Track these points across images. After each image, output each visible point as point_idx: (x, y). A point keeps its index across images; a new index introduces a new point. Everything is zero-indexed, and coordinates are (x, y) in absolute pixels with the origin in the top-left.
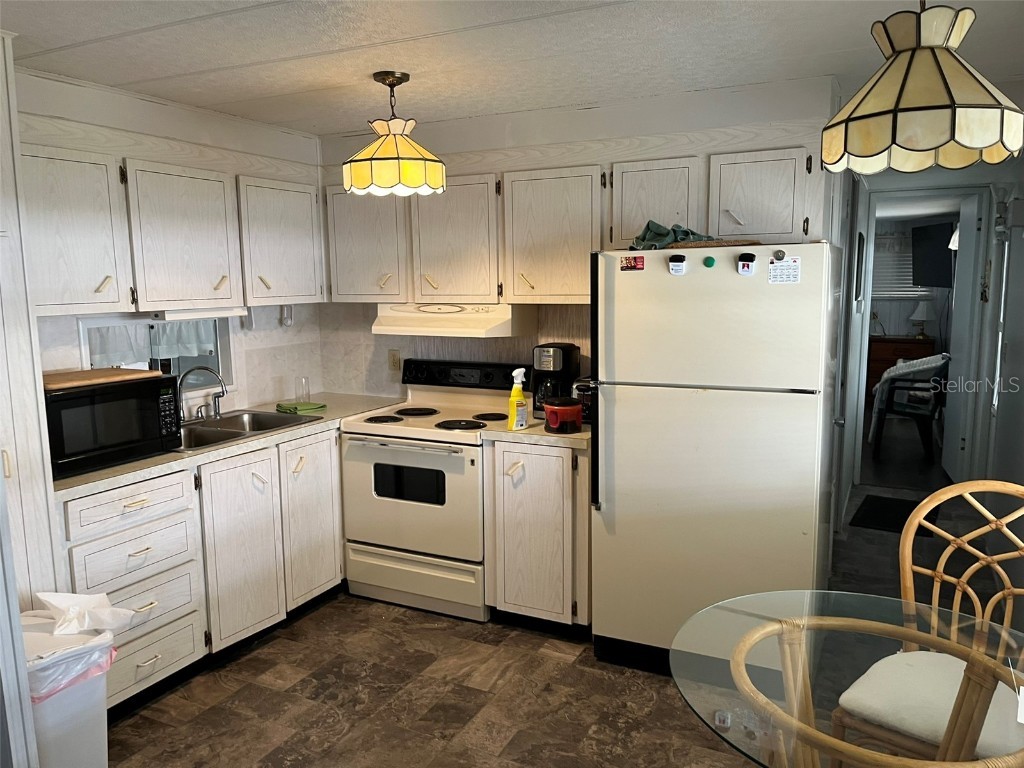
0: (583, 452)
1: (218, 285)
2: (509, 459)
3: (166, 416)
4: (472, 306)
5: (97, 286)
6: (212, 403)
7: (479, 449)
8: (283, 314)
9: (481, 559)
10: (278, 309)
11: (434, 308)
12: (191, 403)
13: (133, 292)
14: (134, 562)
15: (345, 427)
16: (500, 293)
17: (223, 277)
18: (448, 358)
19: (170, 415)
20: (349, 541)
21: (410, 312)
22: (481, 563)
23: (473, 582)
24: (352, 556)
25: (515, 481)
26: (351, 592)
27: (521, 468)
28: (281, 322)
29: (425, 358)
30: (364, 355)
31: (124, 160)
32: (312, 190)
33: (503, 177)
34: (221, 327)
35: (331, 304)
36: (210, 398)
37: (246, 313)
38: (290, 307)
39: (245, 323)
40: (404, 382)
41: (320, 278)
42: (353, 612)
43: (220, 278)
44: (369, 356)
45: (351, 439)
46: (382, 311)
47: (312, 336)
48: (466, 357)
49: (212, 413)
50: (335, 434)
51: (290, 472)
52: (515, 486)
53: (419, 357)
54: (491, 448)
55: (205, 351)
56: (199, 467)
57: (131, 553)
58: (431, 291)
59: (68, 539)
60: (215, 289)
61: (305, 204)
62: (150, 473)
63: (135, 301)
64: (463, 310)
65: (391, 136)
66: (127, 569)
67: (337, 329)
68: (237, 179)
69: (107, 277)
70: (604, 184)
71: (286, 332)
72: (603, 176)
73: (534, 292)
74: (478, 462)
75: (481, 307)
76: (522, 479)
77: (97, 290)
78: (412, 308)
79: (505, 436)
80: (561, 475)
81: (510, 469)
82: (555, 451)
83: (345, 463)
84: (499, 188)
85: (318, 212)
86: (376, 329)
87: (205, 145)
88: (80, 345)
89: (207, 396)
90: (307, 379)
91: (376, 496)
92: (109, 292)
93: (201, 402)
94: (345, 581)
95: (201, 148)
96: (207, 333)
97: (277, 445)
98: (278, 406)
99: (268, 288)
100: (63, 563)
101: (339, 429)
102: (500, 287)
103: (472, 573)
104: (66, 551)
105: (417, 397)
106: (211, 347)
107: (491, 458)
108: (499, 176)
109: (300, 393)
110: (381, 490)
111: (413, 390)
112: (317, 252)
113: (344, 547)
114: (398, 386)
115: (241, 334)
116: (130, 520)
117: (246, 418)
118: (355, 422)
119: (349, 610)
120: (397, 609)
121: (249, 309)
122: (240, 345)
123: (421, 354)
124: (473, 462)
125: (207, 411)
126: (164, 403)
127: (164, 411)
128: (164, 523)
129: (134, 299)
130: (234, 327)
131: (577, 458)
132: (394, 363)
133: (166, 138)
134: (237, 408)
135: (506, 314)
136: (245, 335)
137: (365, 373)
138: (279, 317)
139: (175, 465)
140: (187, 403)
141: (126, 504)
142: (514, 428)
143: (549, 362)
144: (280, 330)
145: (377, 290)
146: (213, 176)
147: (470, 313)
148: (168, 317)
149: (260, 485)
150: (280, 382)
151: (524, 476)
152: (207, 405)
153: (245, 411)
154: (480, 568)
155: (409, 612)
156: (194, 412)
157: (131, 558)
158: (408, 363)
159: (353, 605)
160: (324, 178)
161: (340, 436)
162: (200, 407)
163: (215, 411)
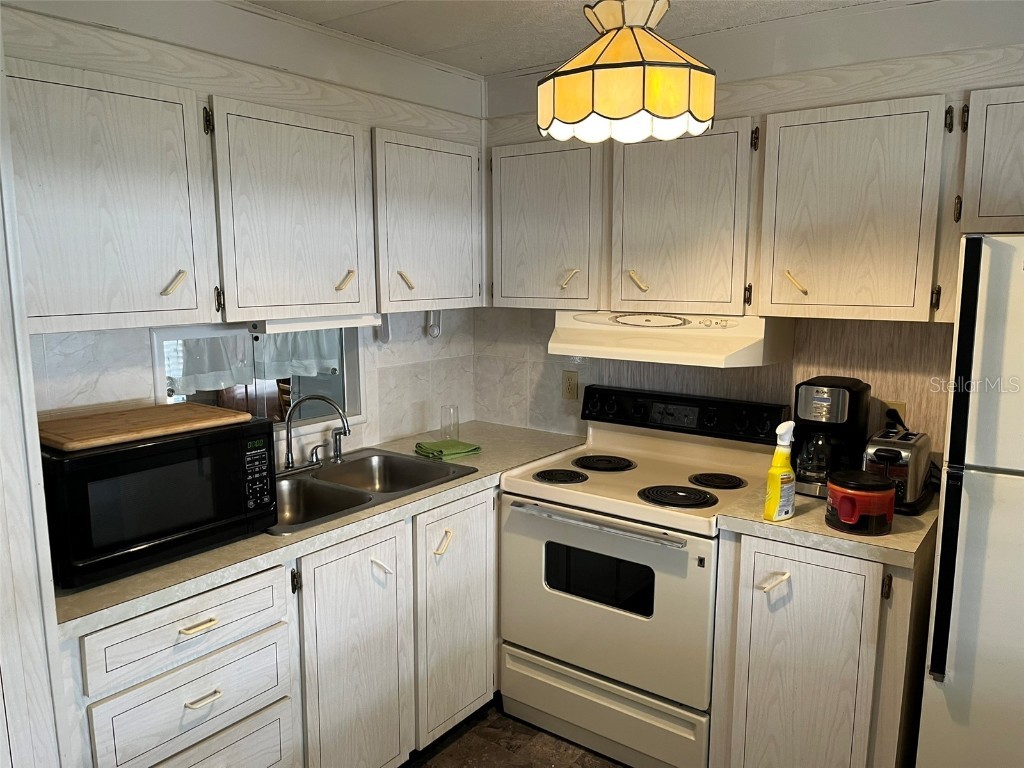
0: (903, 572)
1: (342, 283)
2: (765, 565)
3: (254, 481)
4: (701, 318)
5: (165, 285)
6: (332, 440)
7: (714, 543)
8: (427, 323)
9: (706, 708)
10: (423, 315)
11: (641, 320)
12: (304, 440)
13: (220, 293)
14: (192, 716)
15: (506, 484)
16: (747, 300)
17: (349, 273)
18: (647, 387)
19: (261, 480)
20: (505, 642)
21: (602, 325)
22: (707, 713)
23: (693, 738)
24: (510, 664)
25: (773, 601)
26: (506, 710)
27: (785, 583)
28: (426, 330)
29: (614, 384)
30: (529, 375)
31: (210, 98)
32: (473, 152)
33: (764, 122)
34: (348, 339)
35: (491, 309)
36: (330, 433)
37: (378, 322)
38: (438, 313)
39: (379, 334)
40: (585, 417)
41: (478, 275)
42: (510, 747)
43: (344, 274)
44: (536, 377)
45: (515, 504)
46: (561, 320)
47: (462, 349)
48: (675, 387)
49: (332, 454)
50: (492, 494)
51: (430, 553)
52: (773, 608)
53: (606, 383)
54: (733, 544)
55: (328, 369)
56: (299, 561)
57: (188, 702)
58: (636, 294)
59: (85, 692)
60: (338, 289)
61: (463, 172)
62: (223, 577)
63: (221, 306)
64: (685, 322)
65: (626, 32)
66: (181, 726)
67: (496, 341)
68: (372, 132)
69: (180, 272)
70: (949, 127)
71: (432, 344)
72: (949, 112)
73: (807, 300)
74: (711, 563)
75: (714, 320)
76: (786, 599)
77: (164, 292)
78: (606, 317)
79: (757, 529)
80: (859, 604)
81: (766, 580)
82: (853, 565)
83: (505, 535)
84: (756, 139)
85: (480, 182)
86: (555, 347)
87: (330, 83)
88: (153, 366)
89: (327, 430)
90: (456, 409)
91: (547, 588)
92: (182, 294)
93: (317, 440)
94: (498, 694)
95: (322, 85)
96: (330, 346)
97: (414, 518)
98: (418, 446)
99: (411, 287)
100: (78, 729)
101: (498, 486)
102: (748, 290)
103: (692, 726)
104: (84, 711)
105: (602, 439)
106: (334, 364)
107: (732, 559)
108: (758, 119)
109: (447, 423)
110: (554, 580)
111: (594, 427)
112: (476, 236)
113: (499, 649)
114: (574, 421)
115: (374, 348)
116: (190, 651)
117: (375, 461)
118: (519, 478)
119: (503, 743)
120: (571, 750)
121: (384, 317)
122: (372, 361)
123: (607, 381)
124: (701, 562)
125: (326, 452)
126: (252, 461)
127: (253, 474)
128: (243, 648)
129: (219, 304)
130: (364, 338)
131: (890, 579)
132: (571, 389)
133: (276, 69)
134: (365, 445)
135: (758, 331)
136: (380, 349)
137: (529, 399)
138: (423, 324)
139: (262, 562)
140: (298, 441)
141: (181, 628)
142: (776, 517)
143: (821, 408)
144: (424, 341)
145: (557, 292)
146: (340, 127)
147: (695, 330)
148: (270, 329)
149: (382, 576)
150: (422, 408)
151: (790, 595)
152: (325, 445)
153: (373, 451)
154: (704, 720)
155: (589, 758)
156: (308, 452)
157: (188, 710)
158: (591, 391)
159: (509, 734)
160: (489, 135)
161: (499, 496)
162: (318, 447)
163: (336, 451)
